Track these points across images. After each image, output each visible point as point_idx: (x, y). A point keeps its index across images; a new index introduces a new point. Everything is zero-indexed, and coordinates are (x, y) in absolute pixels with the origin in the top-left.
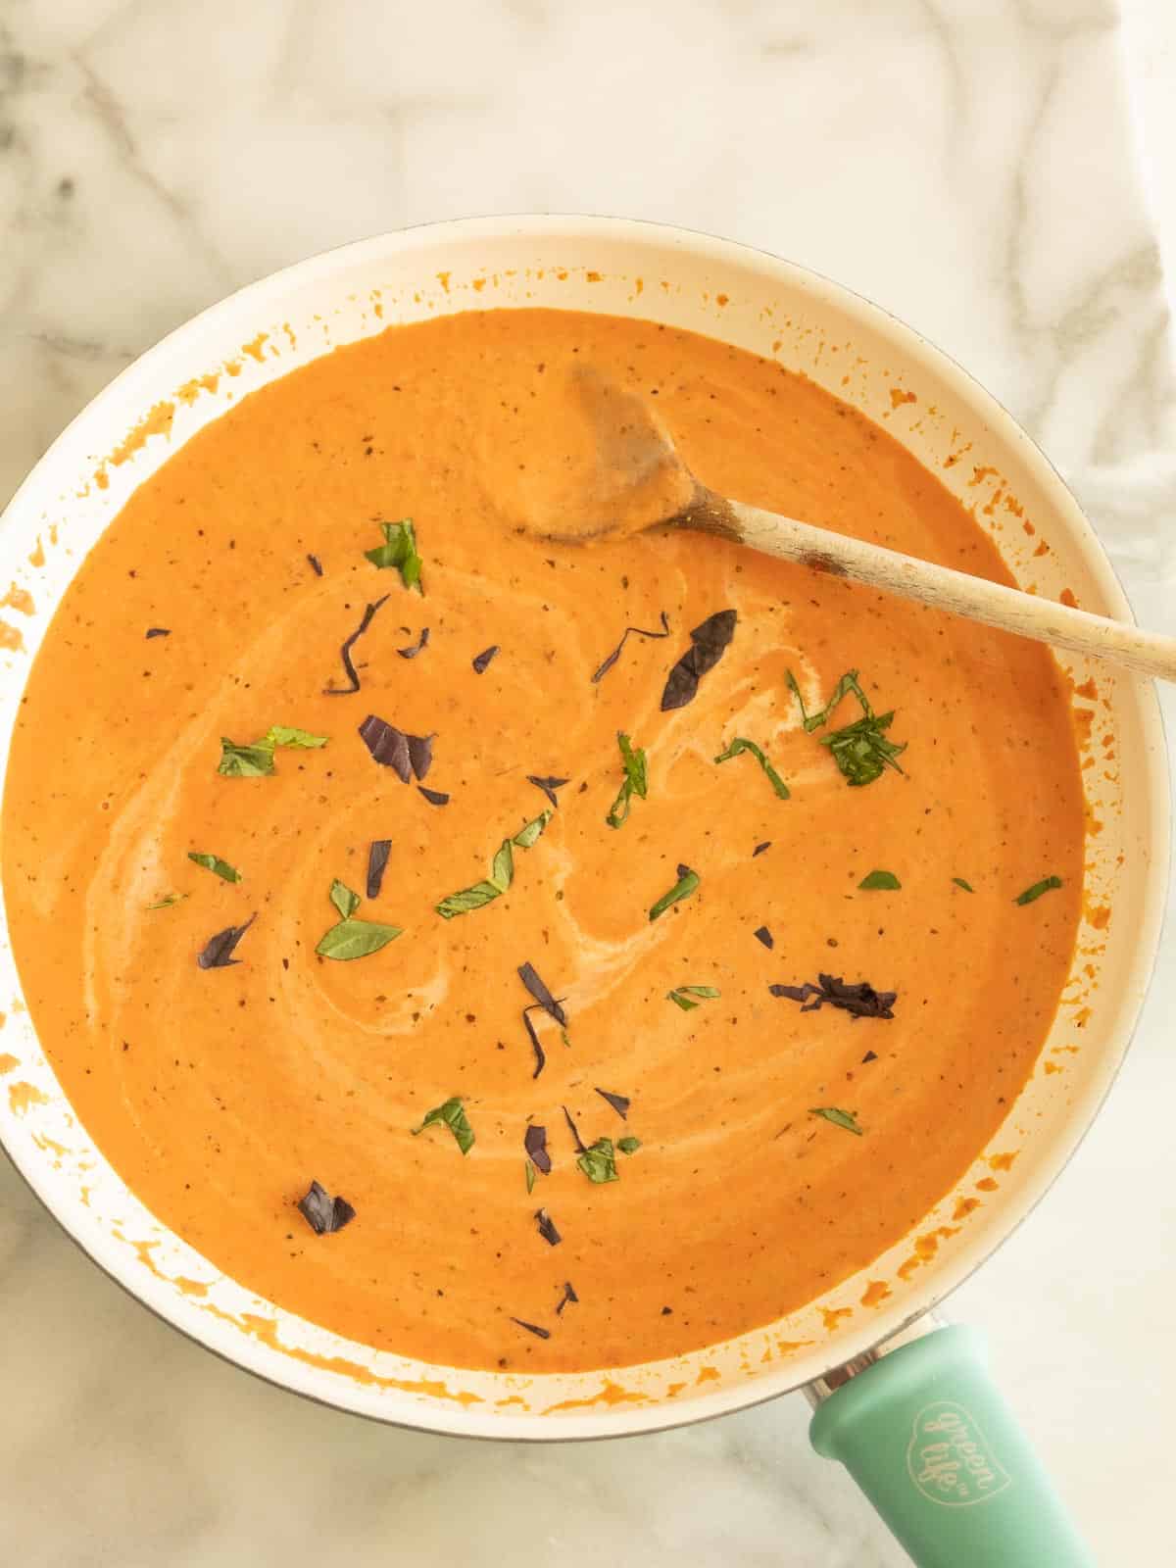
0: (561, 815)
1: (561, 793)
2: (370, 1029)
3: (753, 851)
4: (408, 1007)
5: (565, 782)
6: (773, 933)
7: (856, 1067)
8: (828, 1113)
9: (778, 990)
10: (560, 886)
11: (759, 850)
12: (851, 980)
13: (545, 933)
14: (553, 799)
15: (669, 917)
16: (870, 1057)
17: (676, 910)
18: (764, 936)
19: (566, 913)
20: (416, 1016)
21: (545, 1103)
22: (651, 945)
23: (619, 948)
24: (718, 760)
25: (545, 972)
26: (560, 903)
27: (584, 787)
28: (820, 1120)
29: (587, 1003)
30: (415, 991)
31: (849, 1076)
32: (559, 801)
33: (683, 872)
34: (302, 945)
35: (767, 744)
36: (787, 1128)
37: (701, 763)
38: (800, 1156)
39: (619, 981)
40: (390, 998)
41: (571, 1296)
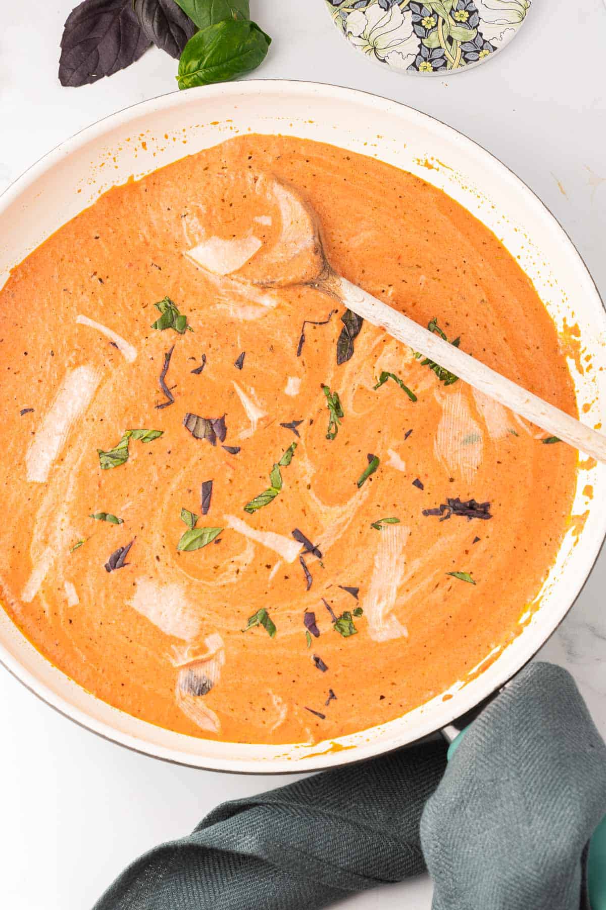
0: (302, 442)
1: (300, 428)
2: (211, 584)
3: (404, 437)
4: (232, 568)
5: (302, 421)
6: (422, 480)
7: (469, 546)
8: (456, 574)
9: (426, 513)
10: (309, 482)
11: (407, 435)
12: (464, 499)
13: (304, 511)
14: (297, 433)
15: (368, 484)
16: (477, 539)
17: (371, 480)
18: (418, 484)
19: (313, 496)
20: (238, 572)
21: (313, 601)
22: (360, 503)
23: (344, 509)
24: (375, 388)
25: (307, 531)
26: (310, 491)
27: (311, 422)
28: (453, 579)
29: (331, 543)
30: (235, 559)
31: (467, 552)
32: (300, 434)
33: (371, 458)
34: (166, 547)
35: (400, 373)
36: (437, 586)
37: (367, 391)
38: (445, 600)
39: (346, 527)
40: (222, 566)
41: (333, 696)
